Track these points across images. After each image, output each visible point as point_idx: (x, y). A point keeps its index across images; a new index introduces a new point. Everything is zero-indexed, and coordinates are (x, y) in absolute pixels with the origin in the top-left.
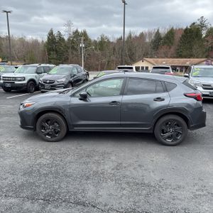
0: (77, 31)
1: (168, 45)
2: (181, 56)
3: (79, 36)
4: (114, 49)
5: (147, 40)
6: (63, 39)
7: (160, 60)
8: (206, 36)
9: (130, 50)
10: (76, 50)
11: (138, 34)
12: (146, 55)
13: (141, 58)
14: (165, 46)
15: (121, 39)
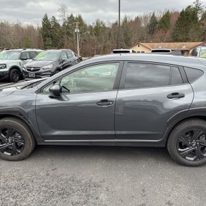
0: (72, 16)
1: (164, 29)
2: (177, 41)
3: (75, 21)
4: (110, 34)
5: (143, 25)
6: (59, 25)
7: (156, 44)
8: (202, 19)
9: (125, 35)
10: (72, 36)
11: (133, 19)
12: (142, 40)
13: (137, 43)
14: (161, 30)
15: (116, 24)
